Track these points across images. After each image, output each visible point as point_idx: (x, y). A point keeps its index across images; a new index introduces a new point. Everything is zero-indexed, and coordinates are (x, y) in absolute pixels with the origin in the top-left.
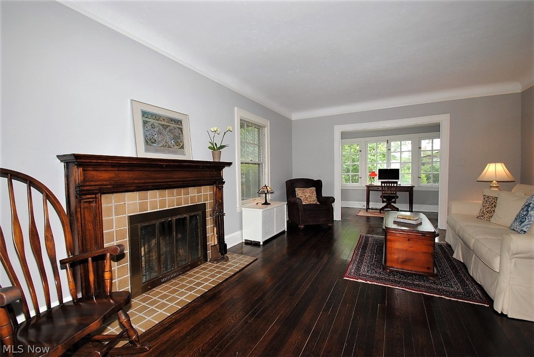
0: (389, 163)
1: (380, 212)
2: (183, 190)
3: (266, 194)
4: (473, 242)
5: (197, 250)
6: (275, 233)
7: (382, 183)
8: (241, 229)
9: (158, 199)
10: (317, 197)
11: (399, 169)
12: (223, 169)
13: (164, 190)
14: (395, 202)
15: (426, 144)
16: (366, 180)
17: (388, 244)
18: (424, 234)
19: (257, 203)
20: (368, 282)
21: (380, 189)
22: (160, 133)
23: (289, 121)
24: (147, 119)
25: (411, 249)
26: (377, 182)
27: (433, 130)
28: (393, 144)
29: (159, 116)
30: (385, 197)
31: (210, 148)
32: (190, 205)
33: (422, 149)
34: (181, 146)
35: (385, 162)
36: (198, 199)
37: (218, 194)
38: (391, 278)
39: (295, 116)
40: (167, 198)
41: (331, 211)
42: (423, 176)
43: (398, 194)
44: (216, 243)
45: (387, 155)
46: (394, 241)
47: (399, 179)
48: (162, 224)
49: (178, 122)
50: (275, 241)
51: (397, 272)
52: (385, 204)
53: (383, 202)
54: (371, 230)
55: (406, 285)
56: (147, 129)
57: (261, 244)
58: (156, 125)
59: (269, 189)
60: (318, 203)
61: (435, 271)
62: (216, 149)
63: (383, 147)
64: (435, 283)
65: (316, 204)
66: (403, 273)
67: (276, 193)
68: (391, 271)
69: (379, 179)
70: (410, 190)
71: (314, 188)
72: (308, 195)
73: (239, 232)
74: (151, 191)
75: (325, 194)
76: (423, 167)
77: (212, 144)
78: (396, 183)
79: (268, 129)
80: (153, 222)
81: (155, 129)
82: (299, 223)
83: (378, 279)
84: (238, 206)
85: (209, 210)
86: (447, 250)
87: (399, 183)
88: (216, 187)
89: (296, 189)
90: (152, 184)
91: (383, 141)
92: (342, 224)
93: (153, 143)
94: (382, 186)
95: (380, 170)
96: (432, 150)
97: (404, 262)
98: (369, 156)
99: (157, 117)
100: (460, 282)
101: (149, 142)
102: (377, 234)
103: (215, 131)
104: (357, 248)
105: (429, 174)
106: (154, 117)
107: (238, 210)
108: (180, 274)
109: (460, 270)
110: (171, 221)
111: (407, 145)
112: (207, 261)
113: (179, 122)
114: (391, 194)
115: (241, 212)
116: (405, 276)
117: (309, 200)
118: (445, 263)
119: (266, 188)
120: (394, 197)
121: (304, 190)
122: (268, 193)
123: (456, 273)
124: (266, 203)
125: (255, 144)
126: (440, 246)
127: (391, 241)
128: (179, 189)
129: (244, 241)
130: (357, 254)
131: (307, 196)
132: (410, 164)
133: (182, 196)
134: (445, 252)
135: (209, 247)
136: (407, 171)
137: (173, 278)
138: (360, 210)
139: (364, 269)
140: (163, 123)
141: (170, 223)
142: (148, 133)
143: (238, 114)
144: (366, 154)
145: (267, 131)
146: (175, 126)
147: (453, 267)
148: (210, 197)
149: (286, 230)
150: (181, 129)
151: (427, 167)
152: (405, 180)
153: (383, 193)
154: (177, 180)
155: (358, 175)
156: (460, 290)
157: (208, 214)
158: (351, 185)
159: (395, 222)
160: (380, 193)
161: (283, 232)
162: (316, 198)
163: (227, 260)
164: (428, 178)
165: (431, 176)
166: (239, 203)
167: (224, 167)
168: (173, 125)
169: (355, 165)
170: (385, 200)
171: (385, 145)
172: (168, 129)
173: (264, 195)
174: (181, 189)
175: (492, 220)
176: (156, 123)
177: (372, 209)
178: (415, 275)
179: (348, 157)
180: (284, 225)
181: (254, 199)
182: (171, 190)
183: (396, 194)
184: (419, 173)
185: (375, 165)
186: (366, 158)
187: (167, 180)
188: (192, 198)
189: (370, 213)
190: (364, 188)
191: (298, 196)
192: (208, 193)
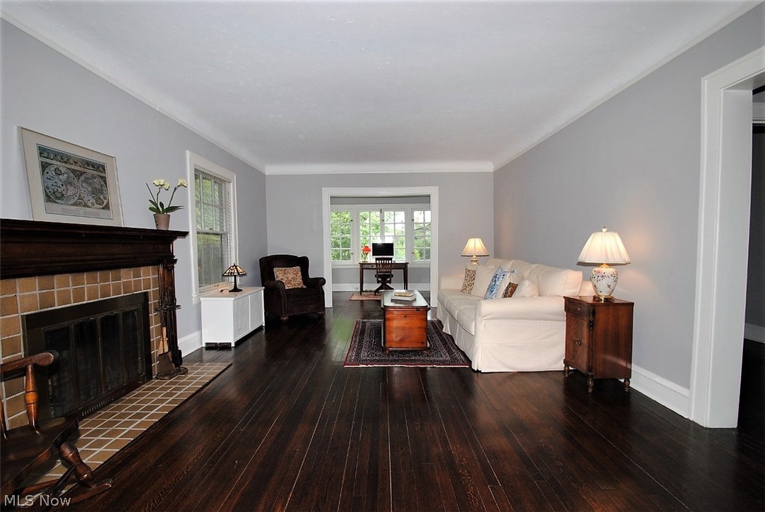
0: (382, 236)
1: (375, 295)
2: (111, 274)
3: (235, 276)
4: (457, 312)
5: (136, 363)
6: (250, 330)
7: (377, 259)
8: (200, 328)
9: (71, 288)
10: (303, 279)
11: (393, 244)
12: (173, 241)
13: (82, 274)
14: (390, 282)
15: (418, 216)
16: (358, 257)
17: (387, 323)
18: (418, 309)
19: (222, 291)
20: (369, 366)
21: (375, 267)
22: (70, 184)
23: (262, 176)
24: (48, 161)
25: (407, 326)
26: (371, 259)
27: (424, 200)
28: (386, 213)
29: (67, 156)
30: (379, 276)
31: (151, 209)
32: (123, 295)
33: (415, 221)
34: (104, 204)
35: (379, 234)
36: (135, 286)
37: (166, 279)
38: (391, 358)
39: (270, 170)
40: (86, 286)
41: (321, 295)
42: (417, 251)
43: (393, 272)
44: (166, 350)
45: (381, 227)
46: (393, 319)
47: (393, 255)
48: (80, 327)
49: (98, 167)
50: (250, 341)
51: (395, 351)
52: (380, 284)
53: (378, 282)
54: (367, 315)
55: (405, 361)
56: (48, 176)
57: (233, 345)
58: (63, 170)
59: (240, 270)
60: (305, 287)
61: (428, 345)
62: (161, 211)
63: (375, 216)
64: (428, 355)
65: (302, 288)
66: (401, 352)
67: (250, 275)
68: (391, 352)
69: (373, 255)
70: (404, 267)
71: (298, 267)
72: (290, 276)
73: (196, 334)
74: (59, 275)
75: (312, 274)
76: (416, 242)
77: (155, 204)
78: (391, 259)
79: (233, 184)
80: (66, 324)
81: (61, 177)
82: (282, 314)
83: (378, 362)
84: (194, 294)
85: (152, 302)
86: (438, 325)
87: (393, 260)
88: (164, 268)
89: (275, 270)
90: (63, 264)
91: (375, 210)
92: (334, 311)
93: (57, 198)
94: (376, 264)
95: (374, 245)
96: (424, 223)
97: (401, 341)
98: (361, 227)
99: (64, 158)
100: (448, 352)
101: (52, 196)
102: (374, 318)
103: (161, 186)
104: (355, 335)
105: (422, 249)
106: (59, 158)
107: (194, 302)
108: (111, 402)
109: (448, 341)
110: (95, 320)
111: (401, 216)
112: (152, 379)
113: (100, 168)
114: (386, 272)
115: (200, 303)
116: (402, 354)
117: (293, 283)
118: (436, 337)
119: (236, 268)
120: (388, 276)
121: (285, 270)
122: (239, 274)
123: (445, 344)
124: (236, 290)
125: (216, 207)
126: (432, 322)
127: (389, 319)
128: (105, 272)
129: (204, 345)
130: (355, 341)
131: (289, 278)
132: (404, 238)
133: (111, 283)
134: (437, 328)
135: (155, 357)
136: (400, 246)
137: (100, 409)
138: (353, 293)
139: (364, 355)
140: (73, 167)
141: (92, 324)
142: (50, 183)
143: (190, 160)
144: (358, 225)
145: (232, 189)
146: (95, 173)
147: (443, 340)
148: (154, 283)
149: (264, 325)
150: (104, 179)
151: (420, 241)
152: (399, 257)
153: (378, 272)
154: (103, 257)
155: (349, 251)
156: (448, 358)
157: (152, 308)
158: (341, 263)
159: (392, 300)
160: (375, 272)
161: (260, 328)
162: (301, 281)
163: (186, 372)
164: (421, 255)
165: (424, 251)
166: (196, 291)
167: (176, 238)
168: (90, 172)
169: (344, 238)
170: (380, 279)
171: (378, 213)
172: (82, 178)
173: (233, 278)
174: (107, 271)
175: (472, 292)
176: (63, 167)
177: (366, 291)
178: (412, 351)
179: (336, 227)
180: (261, 319)
181: (216, 285)
182: (92, 274)
183: (390, 272)
184: (413, 249)
185: (368, 238)
186: (358, 230)
187: (88, 257)
188: (127, 285)
189: (365, 296)
190: (356, 267)
191: (278, 279)
192: (151, 277)
